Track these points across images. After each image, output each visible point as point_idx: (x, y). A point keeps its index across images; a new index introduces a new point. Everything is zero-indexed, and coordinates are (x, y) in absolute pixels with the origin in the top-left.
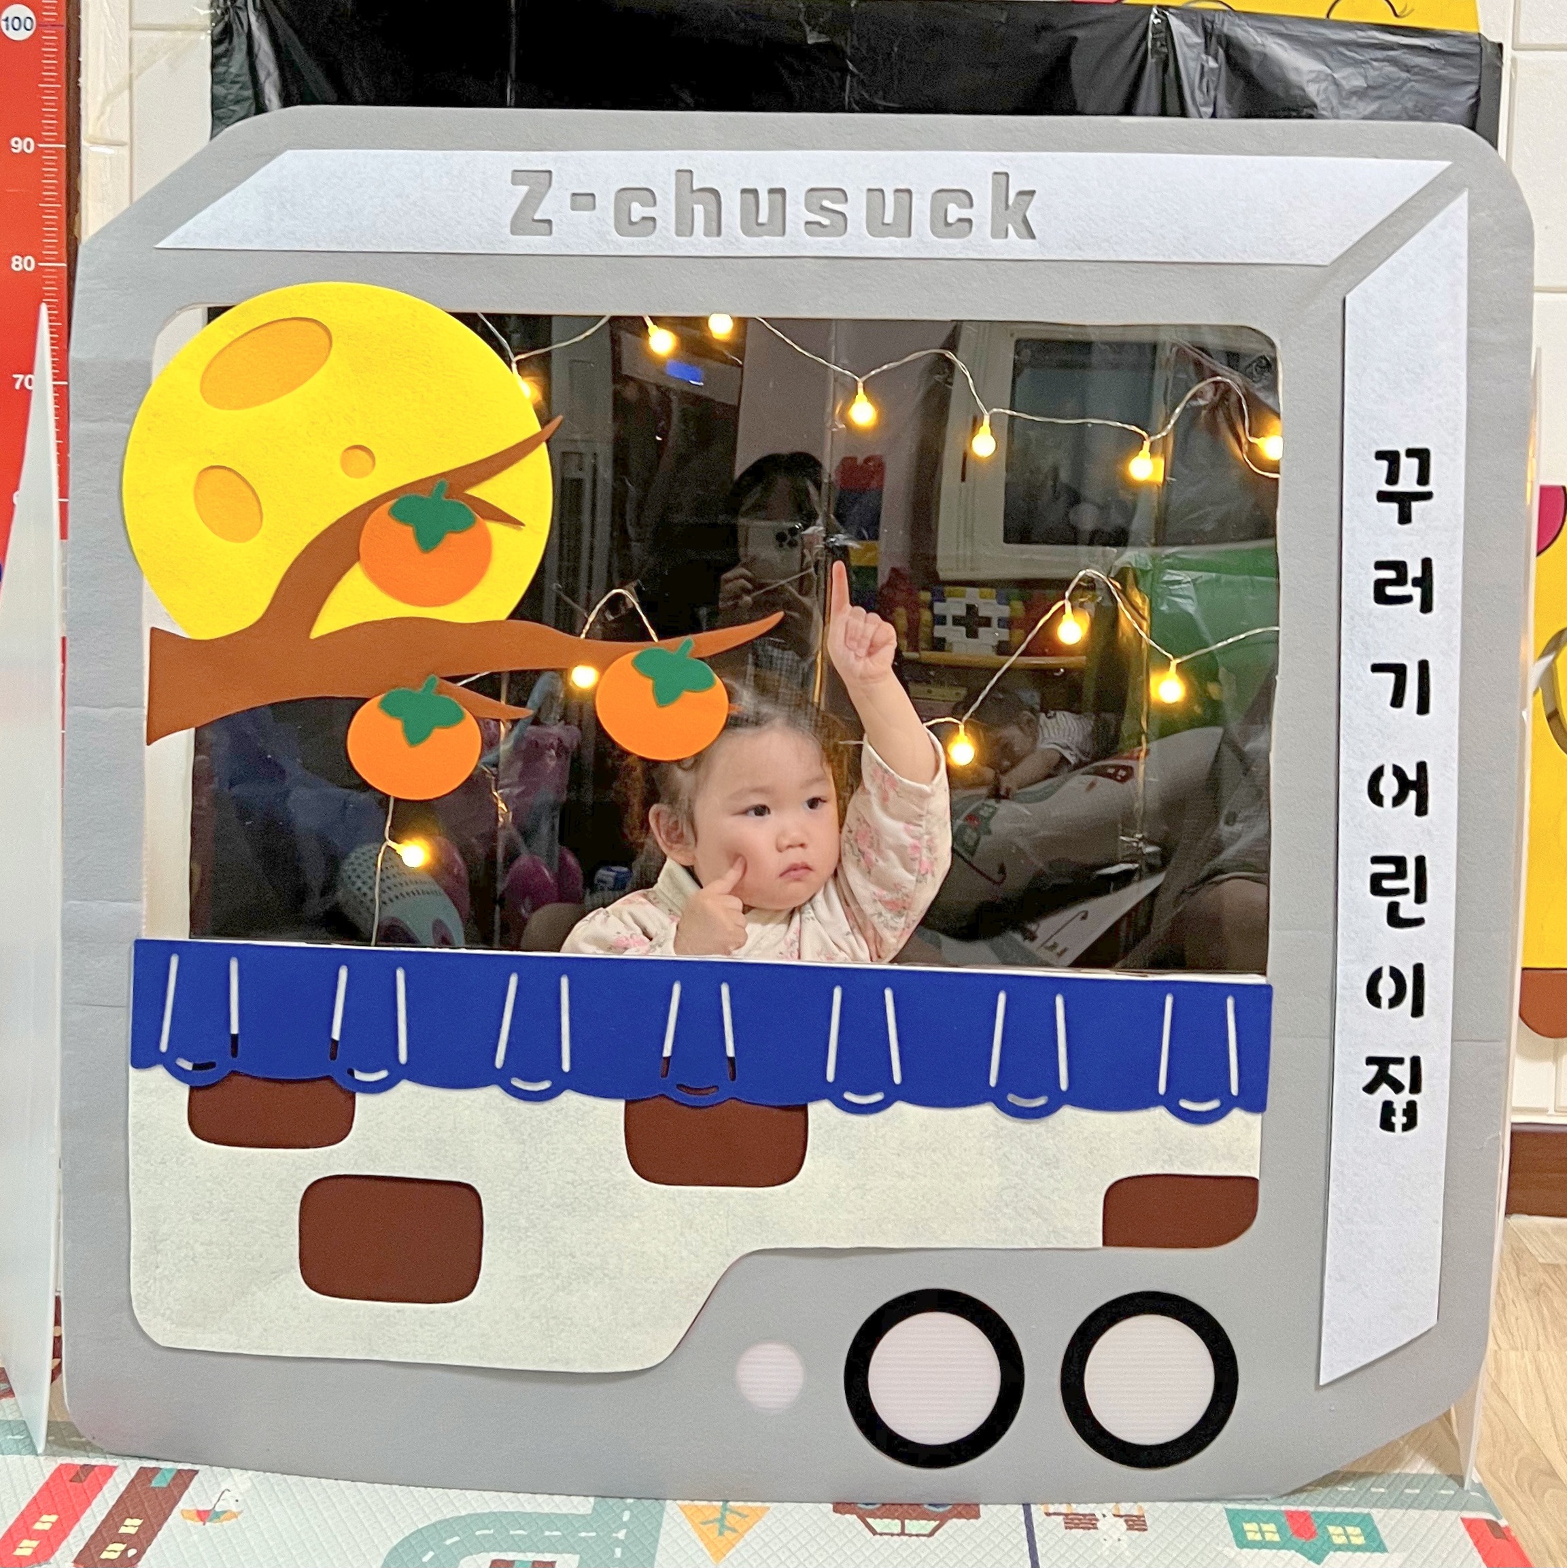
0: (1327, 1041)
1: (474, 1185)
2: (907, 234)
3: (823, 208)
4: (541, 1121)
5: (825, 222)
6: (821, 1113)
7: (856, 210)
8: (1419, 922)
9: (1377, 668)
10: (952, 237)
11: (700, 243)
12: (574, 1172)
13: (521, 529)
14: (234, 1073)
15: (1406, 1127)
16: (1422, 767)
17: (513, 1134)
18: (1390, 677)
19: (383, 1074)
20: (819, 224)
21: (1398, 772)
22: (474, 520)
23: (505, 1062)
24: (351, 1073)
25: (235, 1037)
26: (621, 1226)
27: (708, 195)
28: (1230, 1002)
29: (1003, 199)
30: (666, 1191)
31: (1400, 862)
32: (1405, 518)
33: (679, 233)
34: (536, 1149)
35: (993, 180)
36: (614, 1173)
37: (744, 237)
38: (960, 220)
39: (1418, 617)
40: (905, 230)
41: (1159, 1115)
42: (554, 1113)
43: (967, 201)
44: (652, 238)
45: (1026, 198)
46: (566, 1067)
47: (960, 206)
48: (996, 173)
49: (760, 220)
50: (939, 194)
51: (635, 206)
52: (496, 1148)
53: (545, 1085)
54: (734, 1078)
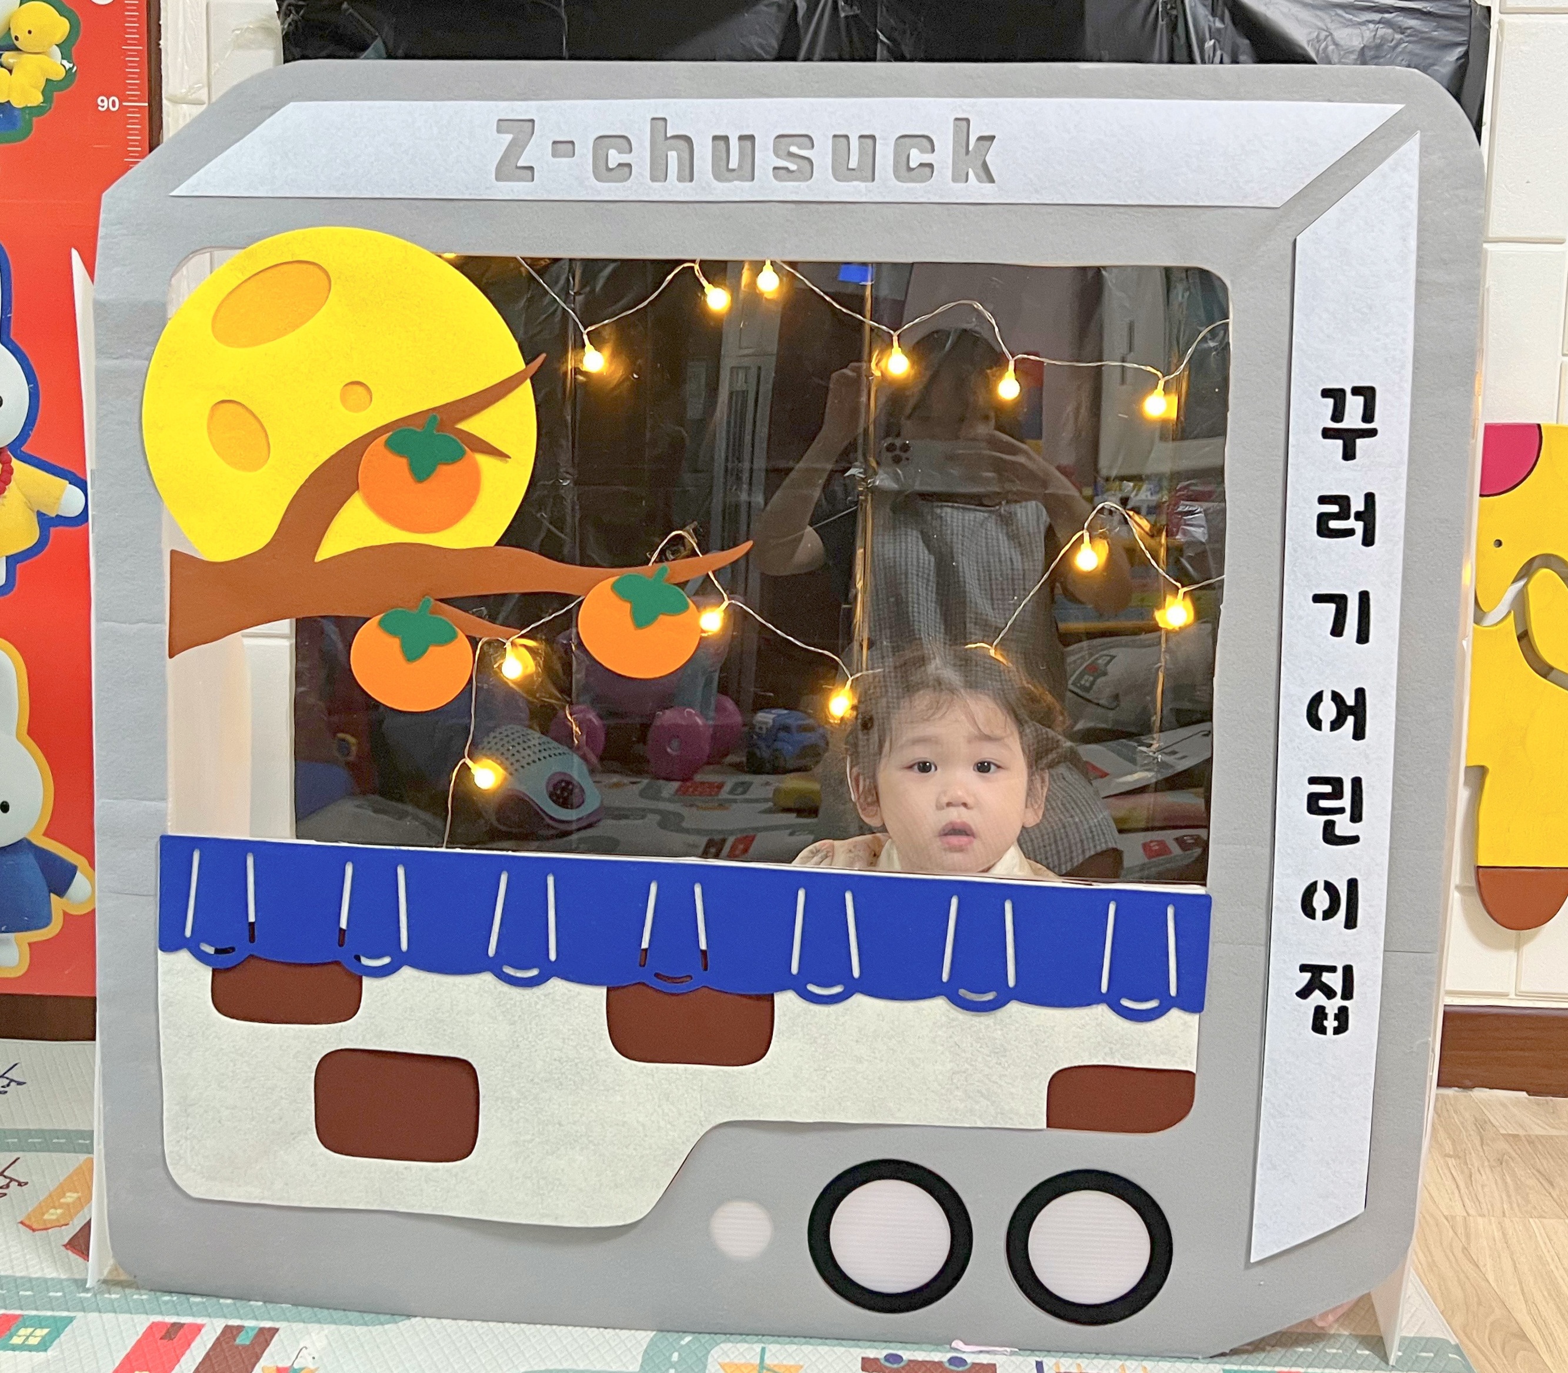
0: (1263, 949)
1: (470, 1060)
2: (870, 178)
3: (791, 155)
4: (530, 1005)
5: (793, 167)
6: (786, 1002)
7: (822, 155)
8: (1355, 839)
9: (1318, 598)
10: (913, 181)
11: (674, 189)
12: (561, 1050)
13: (507, 462)
14: (252, 956)
15: (1337, 1031)
16: (1360, 693)
17: (505, 1016)
18: (1332, 607)
19: (386, 960)
20: (787, 169)
21: (1337, 697)
22: (464, 453)
23: (497, 952)
24: (358, 958)
25: (252, 924)
26: (604, 1098)
27: (681, 141)
28: (1170, 911)
29: (964, 145)
30: (644, 1067)
31: (1336, 783)
32: (1349, 454)
33: (653, 179)
34: (526, 1030)
35: (955, 126)
36: (597, 1051)
37: (715, 182)
38: (921, 165)
39: (1362, 552)
40: (869, 174)
41: (1101, 1012)
42: (543, 998)
43: (929, 147)
44: (628, 183)
45: (987, 143)
46: (553, 956)
47: (922, 151)
48: (957, 119)
49: (730, 167)
50: (902, 140)
51: (612, 152)
52: (489, 1028)
53: (534, 972)
54: (706, 969)
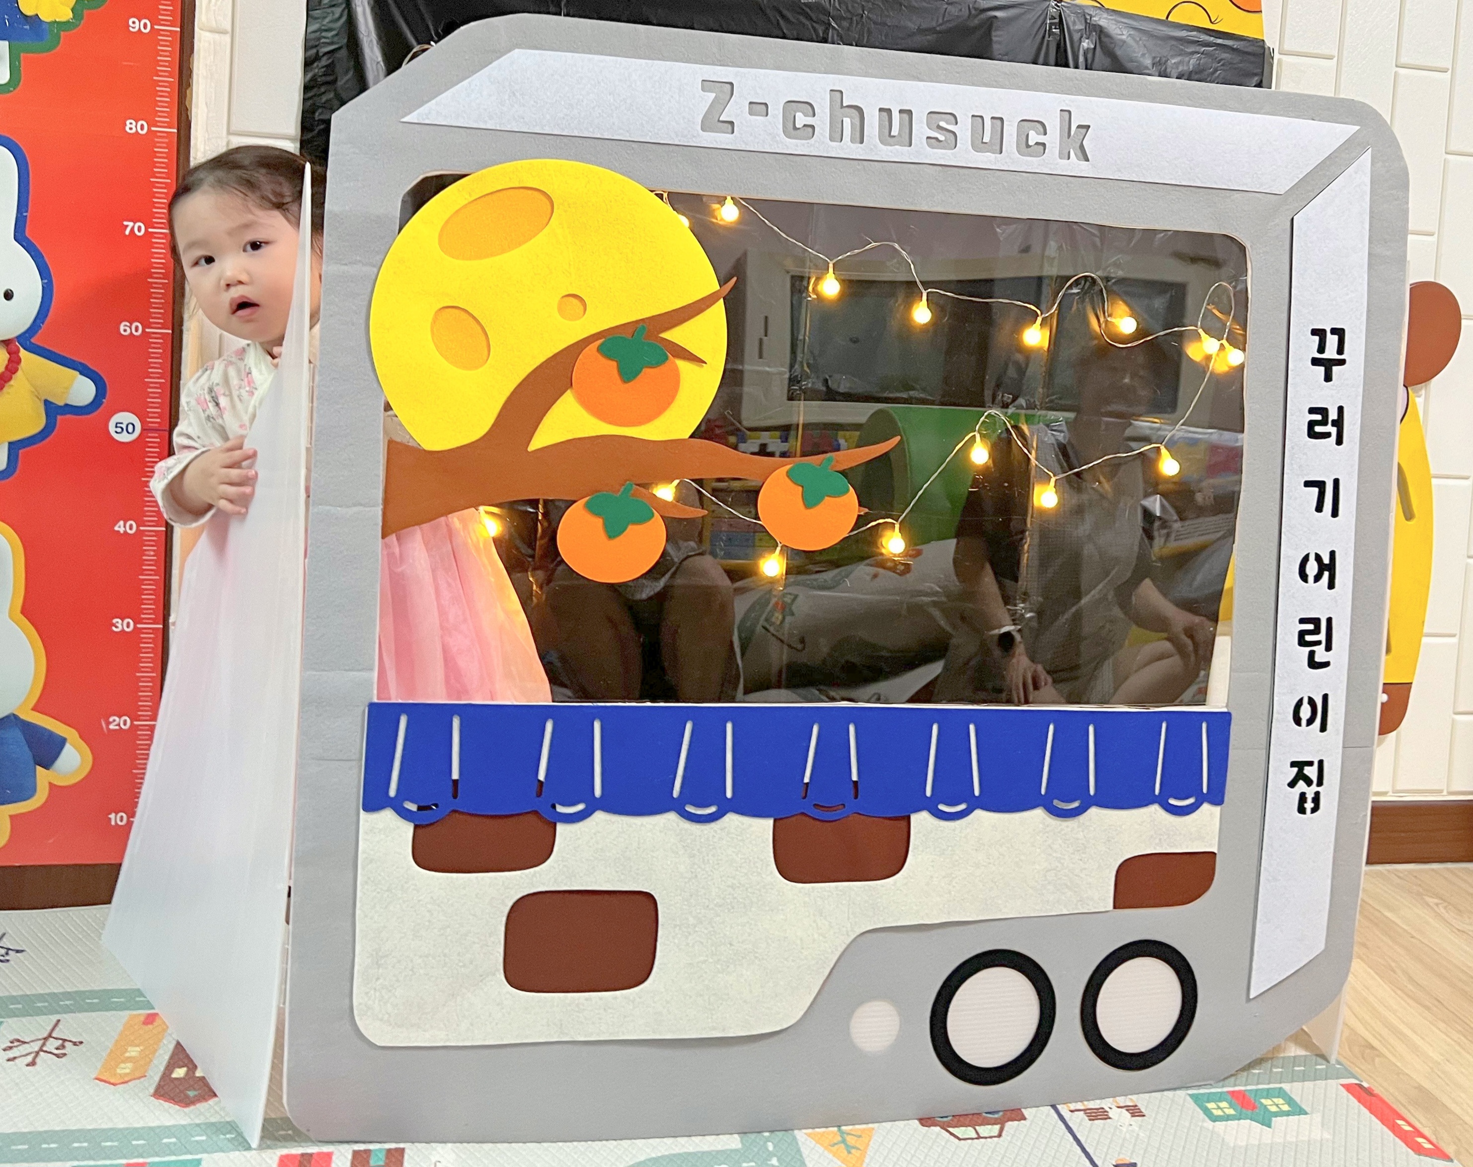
0: (1264, 752)
1: (652, 893)
2: (998, 151)
3: (939, 128)
4: (708, 839)
5: (941, 138)
6: (921, 821)
7: (964, 131)
8: (1326, 664)
9: (1308, 484)
10: (1031, 156)
11: (848, 148)
12: (734, 878)
13: (703, 366)
14: (455, 811)
15: (1313, 811)
16: (1332, 554)
17: (686, 850)
18: (1316, 490)
19: (581, 807)
20: (937, 139)
21: (1318, 558)
22: (667, 358)
23: (681, 792)
24: (554, 807)
25: (455, 782)
26: (769, 917)
27: (853, 111)
28: (1204, 725)
29: (1067, 130)
30: (802, 888)
31: (1316, 622)
32: (1328, 378)
33: (832, 139)
34: (704, 860)
35: (1061, 116)
36: (764, 876)
37: (882, 145)
38: (1037, 144)
39: (1336, 450)
40: (998, 148)
41: (1155, 809)
42: (719, 832)
43: (1042, 130)
44: (812, 141)
45: (1084, 130)
46: (729, 794)
47: (1038, 133)
48: (1062, 111)
49: (892, 134)
50: (1023, 123)
52: (671, 862)
53: (712, 809)
54: (856, 797)
